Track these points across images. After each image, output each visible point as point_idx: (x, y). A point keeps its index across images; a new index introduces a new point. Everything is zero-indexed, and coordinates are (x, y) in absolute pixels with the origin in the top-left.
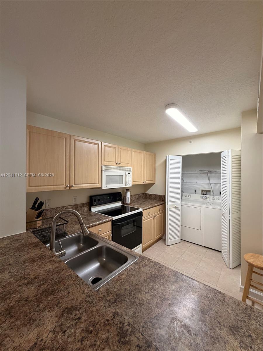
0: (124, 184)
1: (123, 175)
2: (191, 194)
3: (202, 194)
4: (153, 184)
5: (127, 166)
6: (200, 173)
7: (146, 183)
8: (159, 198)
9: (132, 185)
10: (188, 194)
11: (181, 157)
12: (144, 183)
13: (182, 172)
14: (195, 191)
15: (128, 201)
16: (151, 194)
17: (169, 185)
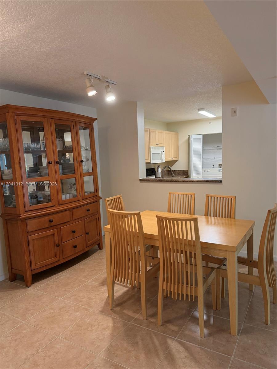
0: (161, 160)
1: (160, 153)
2: (209, 169)
3: (219, 168)
4: (177, 161)
5: (161, 146)
6: (217, 149)
7: (173, 160)
8: (183, 173)
9: (165, 161)
10: (206, 169)
11: (202, 135)
12: (172, 160)
13: (203, 148)
14: (213, 166)
15: (160, 175)
16: (175, 171)
17: (193, 160)
